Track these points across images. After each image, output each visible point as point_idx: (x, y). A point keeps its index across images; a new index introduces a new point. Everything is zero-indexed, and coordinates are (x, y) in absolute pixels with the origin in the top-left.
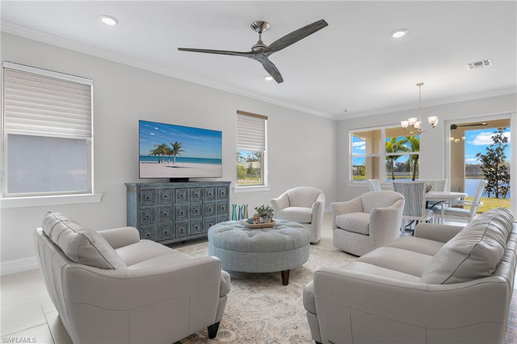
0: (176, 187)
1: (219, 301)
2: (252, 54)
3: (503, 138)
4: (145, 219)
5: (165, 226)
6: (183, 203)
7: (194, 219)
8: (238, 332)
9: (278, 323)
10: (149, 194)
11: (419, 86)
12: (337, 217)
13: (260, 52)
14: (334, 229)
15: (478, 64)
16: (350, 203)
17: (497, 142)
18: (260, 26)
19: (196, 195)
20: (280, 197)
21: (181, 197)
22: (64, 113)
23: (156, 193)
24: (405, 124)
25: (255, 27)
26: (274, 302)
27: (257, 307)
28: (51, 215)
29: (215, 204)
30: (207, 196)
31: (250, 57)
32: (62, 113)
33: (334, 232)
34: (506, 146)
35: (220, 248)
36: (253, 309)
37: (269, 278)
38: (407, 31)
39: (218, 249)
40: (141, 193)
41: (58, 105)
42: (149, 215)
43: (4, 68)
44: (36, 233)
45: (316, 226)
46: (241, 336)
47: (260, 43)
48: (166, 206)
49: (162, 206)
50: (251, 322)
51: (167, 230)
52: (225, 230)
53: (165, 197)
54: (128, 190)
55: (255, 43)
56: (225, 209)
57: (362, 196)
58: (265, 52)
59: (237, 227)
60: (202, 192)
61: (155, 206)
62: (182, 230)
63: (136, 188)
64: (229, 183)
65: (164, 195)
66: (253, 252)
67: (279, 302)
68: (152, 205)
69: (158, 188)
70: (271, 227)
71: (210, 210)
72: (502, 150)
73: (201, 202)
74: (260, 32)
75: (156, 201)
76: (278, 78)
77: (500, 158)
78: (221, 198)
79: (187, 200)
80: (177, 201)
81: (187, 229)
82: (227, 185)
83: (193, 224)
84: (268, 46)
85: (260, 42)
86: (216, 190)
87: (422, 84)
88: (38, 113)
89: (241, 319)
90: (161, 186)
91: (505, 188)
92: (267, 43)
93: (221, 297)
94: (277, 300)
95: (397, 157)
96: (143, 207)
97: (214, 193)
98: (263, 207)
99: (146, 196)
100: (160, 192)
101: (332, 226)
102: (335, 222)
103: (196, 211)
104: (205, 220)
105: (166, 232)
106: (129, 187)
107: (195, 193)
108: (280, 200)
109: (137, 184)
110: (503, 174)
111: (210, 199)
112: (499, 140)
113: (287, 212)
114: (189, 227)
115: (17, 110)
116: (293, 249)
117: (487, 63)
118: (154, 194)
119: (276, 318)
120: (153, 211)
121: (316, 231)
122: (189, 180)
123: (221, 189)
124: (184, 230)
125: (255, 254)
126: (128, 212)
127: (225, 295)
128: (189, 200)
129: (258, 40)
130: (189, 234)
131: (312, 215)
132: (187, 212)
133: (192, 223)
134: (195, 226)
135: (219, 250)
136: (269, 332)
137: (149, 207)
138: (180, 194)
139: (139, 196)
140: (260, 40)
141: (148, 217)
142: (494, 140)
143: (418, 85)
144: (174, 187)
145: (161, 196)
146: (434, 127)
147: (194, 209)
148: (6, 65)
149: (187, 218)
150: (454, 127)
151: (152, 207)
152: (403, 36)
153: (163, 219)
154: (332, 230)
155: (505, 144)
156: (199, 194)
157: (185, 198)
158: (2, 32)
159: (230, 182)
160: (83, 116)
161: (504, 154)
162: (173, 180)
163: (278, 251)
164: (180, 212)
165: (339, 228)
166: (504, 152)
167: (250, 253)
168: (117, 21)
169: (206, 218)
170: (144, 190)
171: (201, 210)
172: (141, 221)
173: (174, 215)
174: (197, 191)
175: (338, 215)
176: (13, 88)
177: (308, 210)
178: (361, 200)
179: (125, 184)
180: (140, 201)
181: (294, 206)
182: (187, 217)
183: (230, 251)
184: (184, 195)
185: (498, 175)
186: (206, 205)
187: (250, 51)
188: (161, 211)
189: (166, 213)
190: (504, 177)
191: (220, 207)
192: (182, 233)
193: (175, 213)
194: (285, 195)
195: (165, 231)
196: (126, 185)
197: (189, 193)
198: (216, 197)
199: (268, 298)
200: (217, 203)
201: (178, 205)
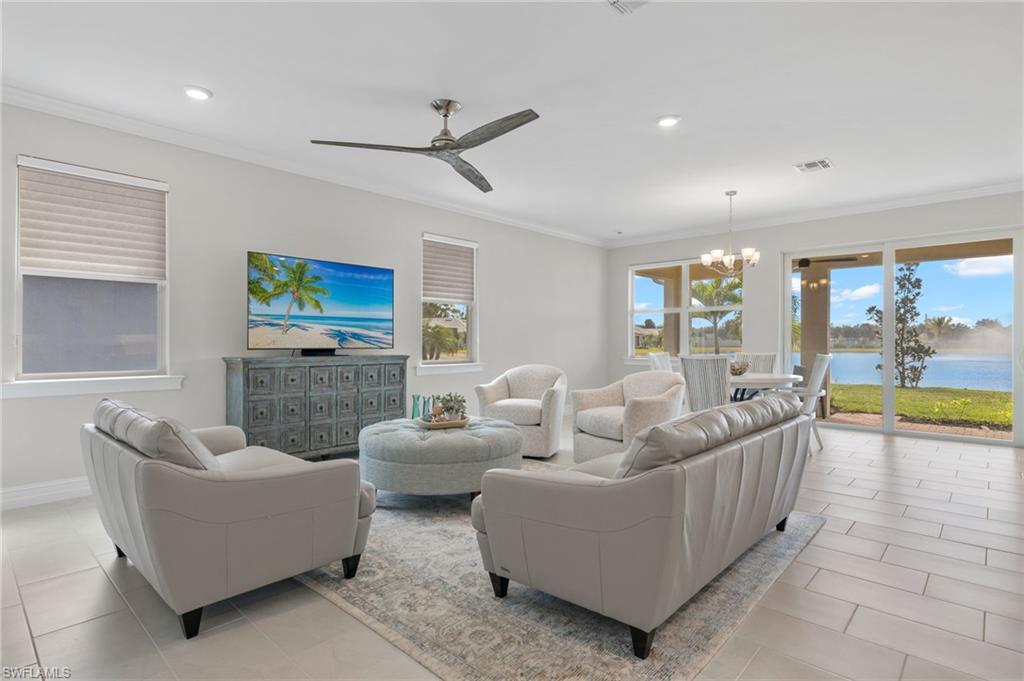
0: (312, 365)
1: (359, 523)
2: (432, 150)
3: (913, 280)
4: (257, 418)
5: (292, 430)
6: (323, 392)
7: (343, 419)
8: (389, 571)
9: (450, 561)
10: (265, 376)
11: (728, 197)
12: (579, 413)
13: (444, 147)
14: (575, 433)
15: (811, 165)
16: (604, 392)
17: (902, 287)
18: (445, 107)
19: (347, 378)
20: (494, 382)
21: (320, 382)
22: (120, 240)
23: (277, 374)
24: (707, 259)
25: (437, 108)
26: (452, 537)
27: (423, 542)
28: (108, 403)
29: (380, 394)
30: (367, 379)
31: (430, 155)
32: (115, 240)
33: (574, 438)
34: (918, 294)
35: (375, 458)
36: (418, 544)
37: (453, 507)
38: (679, 119)
39: (373, 460)
40: (251, 373)
41: (109, 227)
42: (265, 411)
43: (18, 166)
44: (84, 431)
45: (547, 429)
46: (391, 575)
47: (446, 134)
48: (293, 395)
49: (287, 395)
50: (410, 560)
51: (295, 437)
52: (386, 431)
53: (293, 380)
54: (228, 368)
55: (437, 133)
56: (398, 402)
57: (625, 380)
58: (452, 149)
59: (406, 427)
60: (357, 374)
61: (274, 396)
62: (321, 437)
63: (242, 366)
64: (406, 358)
65: (290, 378)
66: (425, 463)
67: (460, 535)
68: (269, 394)
69: (281, 365)
70: (461, 427)
71: (371, 403)
72: (912, 301)
73: (355, 390)
74: (446, 116)
75: (276, 386)
76: (483, 185)
77: (908, 315)
78: (392, 384)
79: (330, 386)
80: (312, 387)
81: (330, 435)
82: (402, 361)
83: (341, 428)
84: (458, 138)
85: (446, 132)
86: (382, 370)
87: (735, 193)
88: (75, 240)
89: (397, 557)
90: (284, 363)
91: (916, 369)
92: (457, 134)
93: (360, 518)
94: (458, 533)
95: (724, 313)
96: (254, 398)
97: (379, 376)
98: (450, 395)
99: (260, 380)
100: (283, 372)
101: (571, 429)
102: (575, 422)
103: (347, 405)
104: (362, 420)
105: (293, 440)
106: (229, 364)
107: (345, 375)
108: (493, 387)
109: (243, 359)
110: (912, 344)
111: (370, 385)
112: (907, 285)
113: (500, 407)
114: (334, 433)
115: (40, 236)
116: (488, 460)
117: (824, 164)
118: (273, 376)
119: (449, 554)
120: (271, 404)
121: (548, 438)
122: (336, 353)
123: (392, 367)
124: (324, 438)
125: (428, 466)
126: (228, 406)
127: (367, 516)
128: (334, 387)
129: (443, 128)
130: (334, 444)
131: (541, 411)
132: (330, 407)
133: (339, 425)
134: (345, 430)
135: (374, 463)
136: (434, 570)
137: (265, 397)
138: (319, 377)
139: (247, 379)
140: (446, 129)
141: (262, 413)
142: (899, 283)
143: (727, 194)
144: (307, 365)
145: (286, 380)
146: (753, 265)
147: (342, 402)
148: (22, 161)
149: (331, 417)
150: (804, 263)
151: (269, 397)
152: (675, 125)
153: (288, 418)
154: (572, 435)
155: (917, 291)
156: (351, 376)
157: (327, 384)
158: (4, 104)
159: (408, 357)
160: (153, 244)
161: (915, 308)
162: (307, 352)
163: (464, 462)
164: (319, 405)
165: (582, 432)
166: (915, 305)
167: (420, 466)
168: (210, 94)
169: (363, 417)
170: (255, 369)
171: (355, 403)
172: (251, 421)
173: (308, 411)
174: (349, 372)
175: (582, 410)
176: (33, 199)
177: (536, 403)
178: (622, 386)
179: (223, 358)
180: (248, 387)
181: (517, 397)
182: (330, 415)
183: (389, 463)
184: (326, 379)
185: (904, 345)
186: (365, 395)
187: (430, 145)
188: (285, 404)
189: (294, 407)
190: (913, 349)
191: (389, 398)
192: (322, 441)
193: (310, 407)
194: (503, 379)
195: (291, 438)
196: (225, 361)
197: (334, 374)
198: (383, 381)
199: (445, 531)
200: (383, 393)
201: (316, 394)
